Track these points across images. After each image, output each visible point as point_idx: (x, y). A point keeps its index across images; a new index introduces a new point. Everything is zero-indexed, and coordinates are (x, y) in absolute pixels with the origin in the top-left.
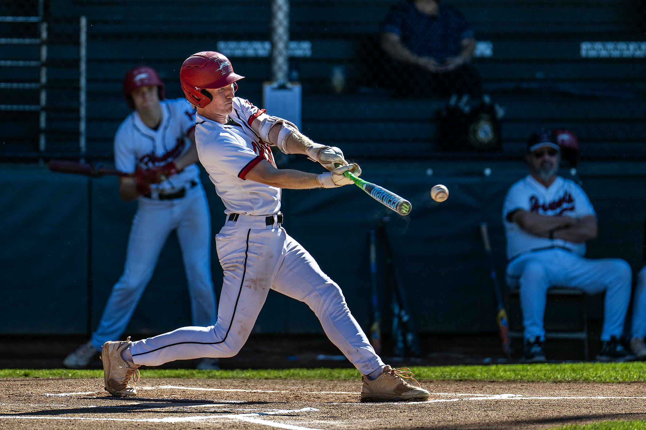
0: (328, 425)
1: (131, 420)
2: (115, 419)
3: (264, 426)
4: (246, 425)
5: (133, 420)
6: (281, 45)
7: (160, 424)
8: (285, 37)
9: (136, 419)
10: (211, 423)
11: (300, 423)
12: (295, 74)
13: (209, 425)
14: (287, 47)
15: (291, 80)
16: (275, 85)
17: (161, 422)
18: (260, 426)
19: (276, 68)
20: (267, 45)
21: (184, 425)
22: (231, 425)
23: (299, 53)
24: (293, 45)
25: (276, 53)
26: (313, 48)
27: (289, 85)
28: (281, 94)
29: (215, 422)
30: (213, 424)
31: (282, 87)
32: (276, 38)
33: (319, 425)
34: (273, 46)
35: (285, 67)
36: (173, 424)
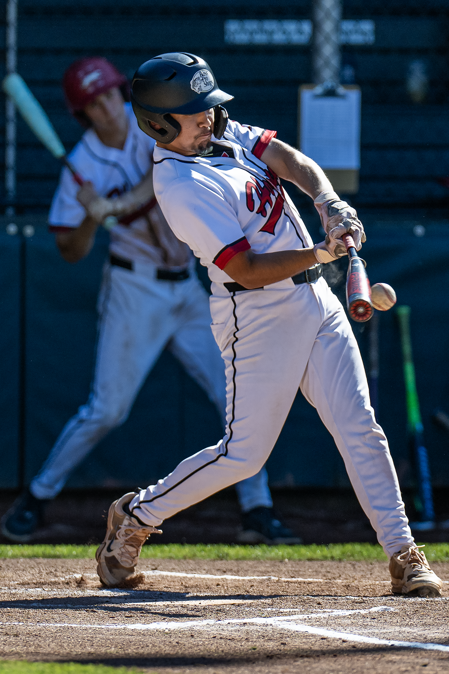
0: (415, 634)
1: (100, 627)
2: (73, 626)
3: (312, 635)
4: (283, 634)
5: (103, 627)
6: (328, 26)
7: (146, 632)
8: (335, 14)
9: (107, 624)
10: (226, 631)
11: (369, 631)
12: (349, 72)
13: (225, 634)
14: (338, 29)
15: (344, 82)
16: (319, 90)
17: (148, 630)
18: (306, 636)
19: (320, 62)
20: (306, 27)
21: (184, 634)
22: (260, 634)
23: (356, 39)
24: (348, 26)
25: (321, 39)
26: (377, 32)
27: (341, 90)
28: (329, 103)
29: (233, 629)
30: (231, 632)
31: (330, 93)
32: (320, 15)
33: (400, 635)
34: (316, 27)
35: (335, 62)
36: (167, 633)
